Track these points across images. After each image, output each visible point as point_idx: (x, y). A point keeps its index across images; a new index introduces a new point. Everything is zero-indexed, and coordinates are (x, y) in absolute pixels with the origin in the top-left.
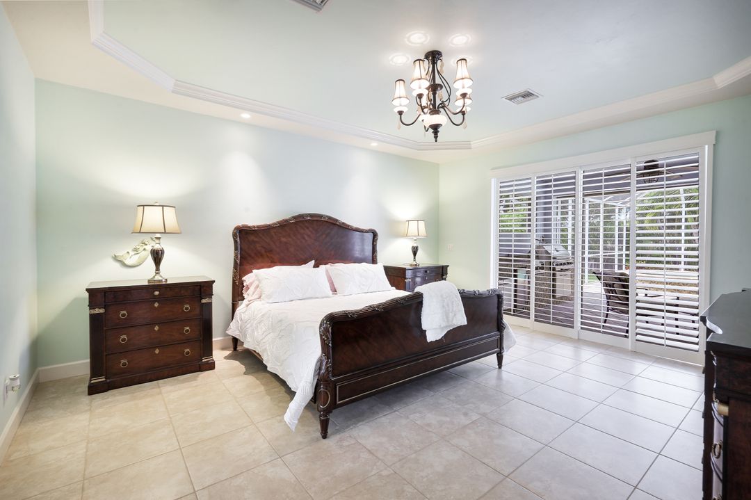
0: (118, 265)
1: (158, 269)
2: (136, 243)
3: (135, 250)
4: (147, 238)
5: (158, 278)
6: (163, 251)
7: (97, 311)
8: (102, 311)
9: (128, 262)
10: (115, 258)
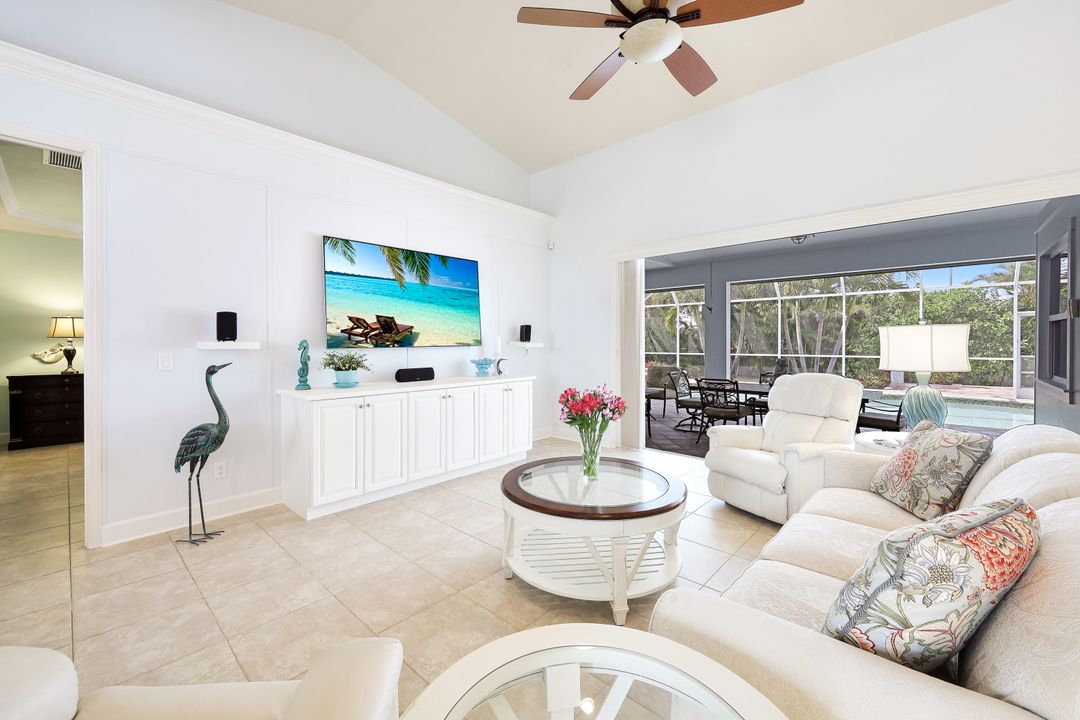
0: (36, 362)
1: (70, 363)
2: (53, 344)
3: (52, 350)
4: (63, 341)
5: (70, 370)
6: (74, 351)
7: (15, 392)
8: (20, 392)
9: (45, 359)
10: (34, 356)
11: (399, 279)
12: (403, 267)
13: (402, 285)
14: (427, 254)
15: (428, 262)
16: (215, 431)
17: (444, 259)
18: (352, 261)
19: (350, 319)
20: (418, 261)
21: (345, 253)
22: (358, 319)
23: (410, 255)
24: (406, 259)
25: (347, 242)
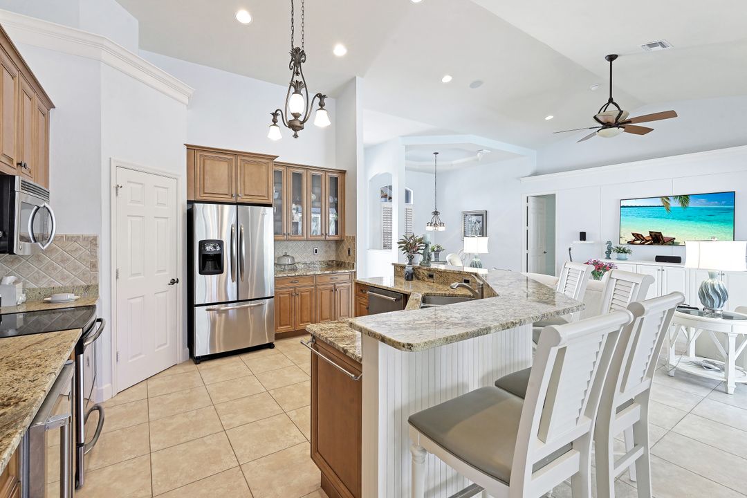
11: (666, 205)
13: (668, 209)
19: (633, 234)
22: (638, 235)
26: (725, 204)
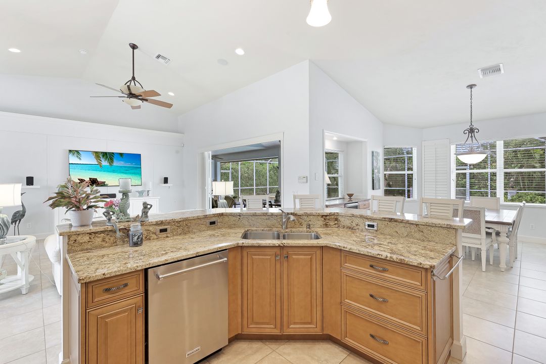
11: (100, 164)
12: (102, 159)
13: (101, 166)
14: (113, 153)
15: (113, 156)
16: (21, 213)
17: (121, 154)
18: (80, 159)
19: (79, 179)
20: (109, 156)
21: (77, 157)
22: (82, 180)
23: (105, 154)
24: (103, 156)
25: (77, 152)
26: (135, 165)
